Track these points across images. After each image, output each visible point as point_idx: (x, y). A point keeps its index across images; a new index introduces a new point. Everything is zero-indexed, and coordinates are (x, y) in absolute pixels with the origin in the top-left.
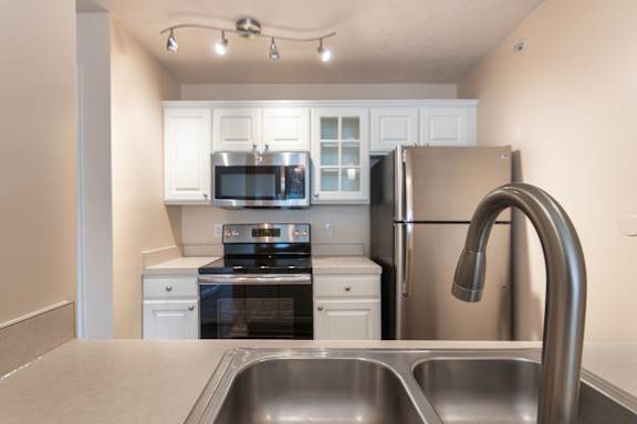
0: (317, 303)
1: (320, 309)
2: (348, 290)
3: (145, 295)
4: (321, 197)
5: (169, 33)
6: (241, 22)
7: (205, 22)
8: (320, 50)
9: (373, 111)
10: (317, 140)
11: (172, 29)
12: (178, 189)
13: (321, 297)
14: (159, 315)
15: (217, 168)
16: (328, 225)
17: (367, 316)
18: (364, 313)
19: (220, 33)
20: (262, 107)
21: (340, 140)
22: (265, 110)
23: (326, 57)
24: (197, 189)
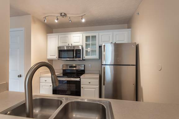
0: (82, 86)
1: (82, 88)
2: (89, 83)
3: (41, 82)
4: (85, 58)
5: (45, 18)
6: (61, 14)
7: (53, 15)
8: (82, 19)
9: (100, 34)
10: (85, 42)
11: (45, 17)
12: (51, 56)
13: (83, 85)
14: (44, 87)
15: (59, 50)
16: (90, 65)
17: (95, 90)
18: (94, 90)
19: (56, 17)
20: (70, 34)
21: (91, 42)
22: (71, 35)
23: (83, 21)
24: (55, 56)
